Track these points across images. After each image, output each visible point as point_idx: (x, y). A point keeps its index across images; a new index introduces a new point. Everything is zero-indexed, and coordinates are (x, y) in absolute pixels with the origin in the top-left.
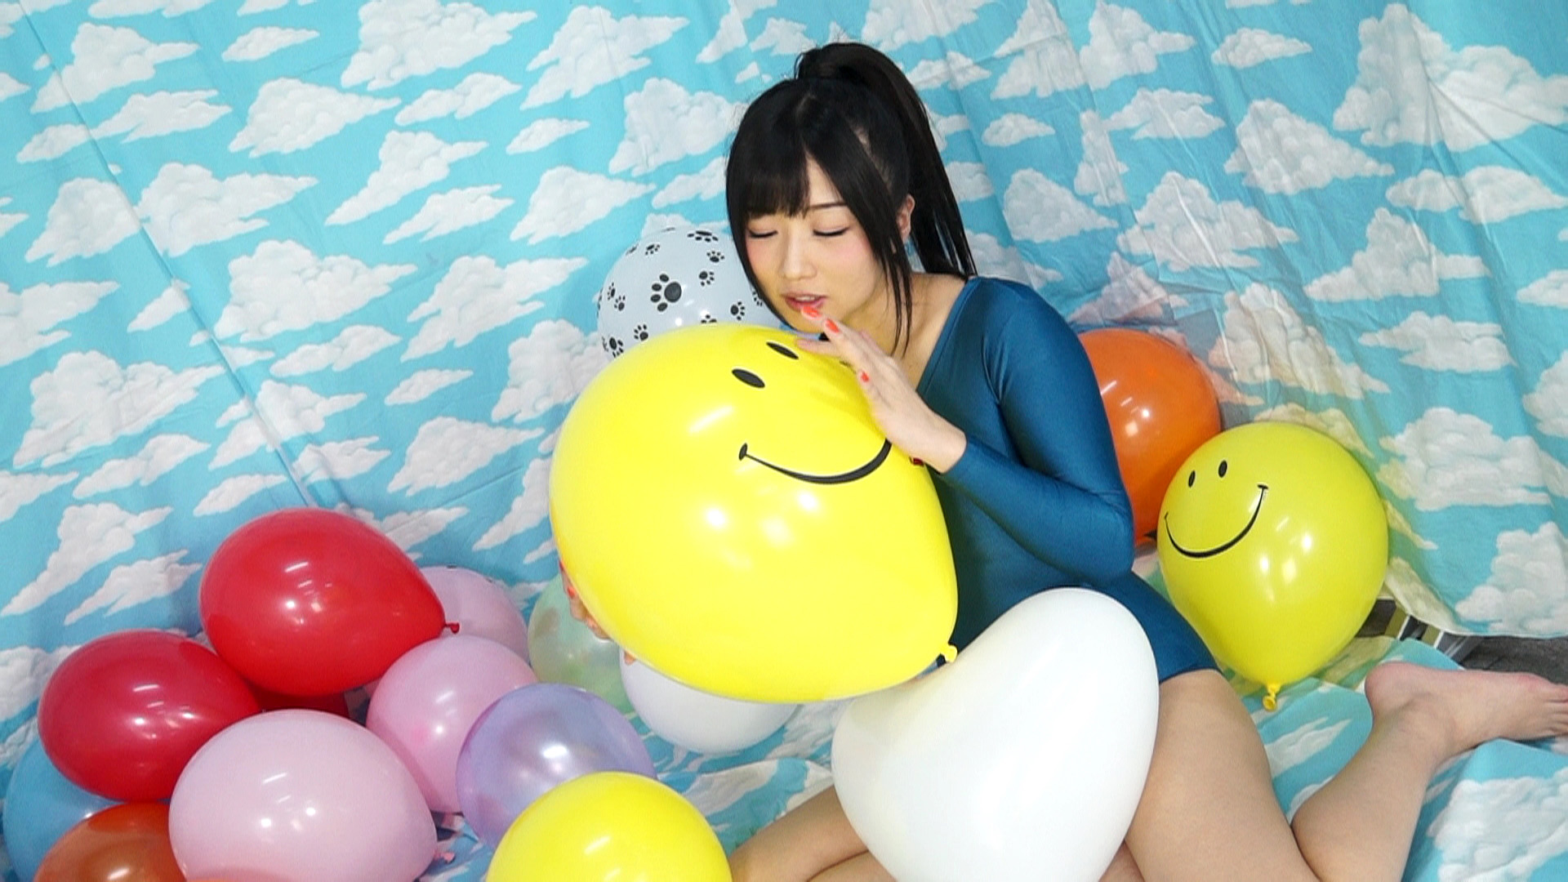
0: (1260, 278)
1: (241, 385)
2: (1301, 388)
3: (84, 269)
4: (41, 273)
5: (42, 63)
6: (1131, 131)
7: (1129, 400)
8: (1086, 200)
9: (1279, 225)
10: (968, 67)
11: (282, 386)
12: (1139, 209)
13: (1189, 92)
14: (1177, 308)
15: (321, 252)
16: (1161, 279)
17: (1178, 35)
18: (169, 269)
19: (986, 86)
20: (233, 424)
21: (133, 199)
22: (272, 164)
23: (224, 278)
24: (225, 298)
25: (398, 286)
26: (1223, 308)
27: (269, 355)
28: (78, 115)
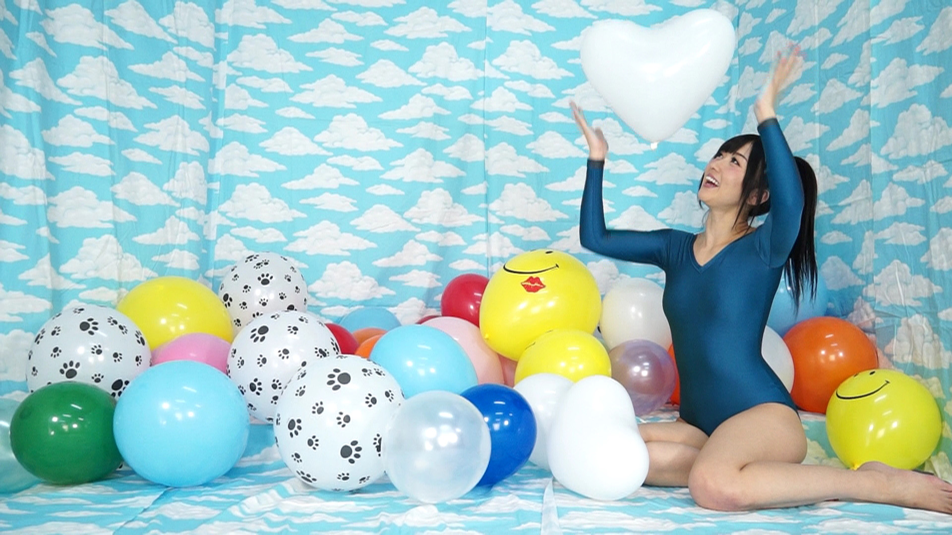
0: (920, 311)
1: (488, 228)
2: (923, 367)
3: (460, 164)
4: (446, 158)
5: (481, 93)
6: (885, 240)
7: (836, 345)
8: (855, 271)
9: (936, 284)
10: (825, 208)
11: (501, 236)
12: (876, 275)
13: (916, 224)
14: (878, 324)
15: (539, 195)
16: (875, 308)
17: (919, 200)
18: (486, 177)
19: (831, 217)
20: (478, 240)
21: (487, 148)
22: (538, 158)
23: (502, 188)
24: (498, 196)
25: (560, 220)
26: (899, 325)
27: (503, 222)
28: (484, 115)
